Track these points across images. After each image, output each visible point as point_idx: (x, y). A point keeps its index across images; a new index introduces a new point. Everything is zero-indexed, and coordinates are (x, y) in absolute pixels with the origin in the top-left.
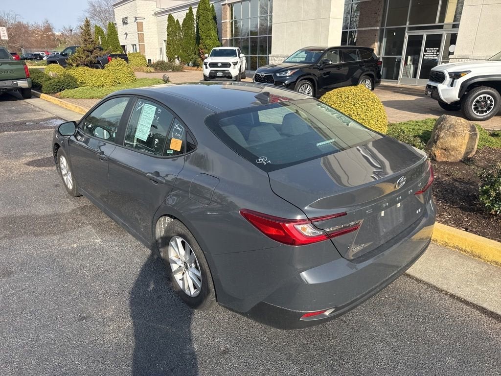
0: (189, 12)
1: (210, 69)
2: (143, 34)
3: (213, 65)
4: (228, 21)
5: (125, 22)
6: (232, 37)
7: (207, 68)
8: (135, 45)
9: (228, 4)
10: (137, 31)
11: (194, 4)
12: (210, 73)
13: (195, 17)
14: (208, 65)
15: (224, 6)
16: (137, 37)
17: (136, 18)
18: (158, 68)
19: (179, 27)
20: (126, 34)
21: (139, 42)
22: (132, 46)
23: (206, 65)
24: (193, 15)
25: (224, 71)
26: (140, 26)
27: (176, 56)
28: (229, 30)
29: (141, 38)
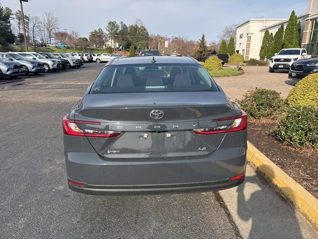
0: (281, 27)
1: (274, 63)
2: (250, 43)
3: (277, 60)
4: (308, 31)
5: (241, 37)
6: (310, 42)
7: (272, 62)
8: (244, 50)
9: (310, 19)
10: (247, 41)
11: (285, 23)
12: (274, 65)
13: (284, 30)
14: (273, 61)
15: (307, 21)
16: (246, 45)
17: (247, 34)
18: (250, 63)
19: (272, 38)
20: (240, 44)
21: (247, 48)
22: (242, 51)
23: (272, 60)
24: (284, 29)
25: (285, 64)
26: (249, 39)
27: (266, 56)
28: (308, 37)
29: (248, 46)
